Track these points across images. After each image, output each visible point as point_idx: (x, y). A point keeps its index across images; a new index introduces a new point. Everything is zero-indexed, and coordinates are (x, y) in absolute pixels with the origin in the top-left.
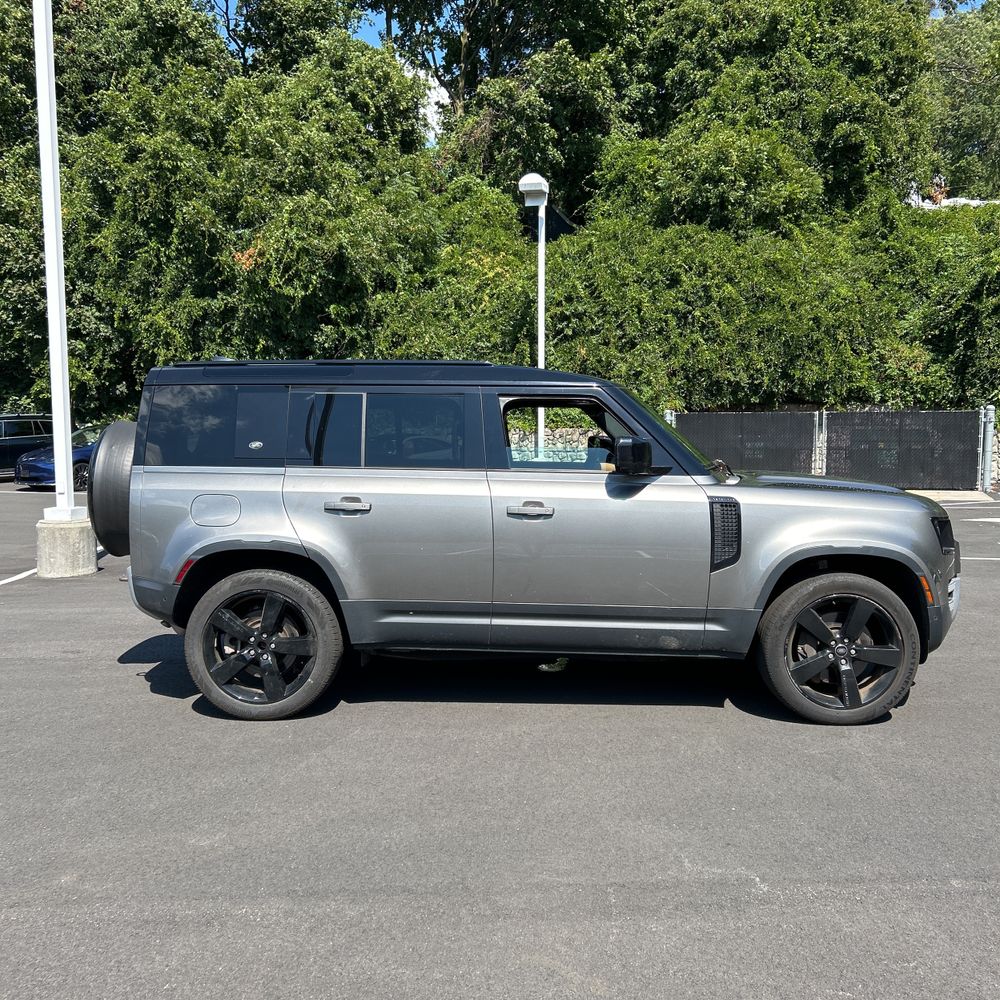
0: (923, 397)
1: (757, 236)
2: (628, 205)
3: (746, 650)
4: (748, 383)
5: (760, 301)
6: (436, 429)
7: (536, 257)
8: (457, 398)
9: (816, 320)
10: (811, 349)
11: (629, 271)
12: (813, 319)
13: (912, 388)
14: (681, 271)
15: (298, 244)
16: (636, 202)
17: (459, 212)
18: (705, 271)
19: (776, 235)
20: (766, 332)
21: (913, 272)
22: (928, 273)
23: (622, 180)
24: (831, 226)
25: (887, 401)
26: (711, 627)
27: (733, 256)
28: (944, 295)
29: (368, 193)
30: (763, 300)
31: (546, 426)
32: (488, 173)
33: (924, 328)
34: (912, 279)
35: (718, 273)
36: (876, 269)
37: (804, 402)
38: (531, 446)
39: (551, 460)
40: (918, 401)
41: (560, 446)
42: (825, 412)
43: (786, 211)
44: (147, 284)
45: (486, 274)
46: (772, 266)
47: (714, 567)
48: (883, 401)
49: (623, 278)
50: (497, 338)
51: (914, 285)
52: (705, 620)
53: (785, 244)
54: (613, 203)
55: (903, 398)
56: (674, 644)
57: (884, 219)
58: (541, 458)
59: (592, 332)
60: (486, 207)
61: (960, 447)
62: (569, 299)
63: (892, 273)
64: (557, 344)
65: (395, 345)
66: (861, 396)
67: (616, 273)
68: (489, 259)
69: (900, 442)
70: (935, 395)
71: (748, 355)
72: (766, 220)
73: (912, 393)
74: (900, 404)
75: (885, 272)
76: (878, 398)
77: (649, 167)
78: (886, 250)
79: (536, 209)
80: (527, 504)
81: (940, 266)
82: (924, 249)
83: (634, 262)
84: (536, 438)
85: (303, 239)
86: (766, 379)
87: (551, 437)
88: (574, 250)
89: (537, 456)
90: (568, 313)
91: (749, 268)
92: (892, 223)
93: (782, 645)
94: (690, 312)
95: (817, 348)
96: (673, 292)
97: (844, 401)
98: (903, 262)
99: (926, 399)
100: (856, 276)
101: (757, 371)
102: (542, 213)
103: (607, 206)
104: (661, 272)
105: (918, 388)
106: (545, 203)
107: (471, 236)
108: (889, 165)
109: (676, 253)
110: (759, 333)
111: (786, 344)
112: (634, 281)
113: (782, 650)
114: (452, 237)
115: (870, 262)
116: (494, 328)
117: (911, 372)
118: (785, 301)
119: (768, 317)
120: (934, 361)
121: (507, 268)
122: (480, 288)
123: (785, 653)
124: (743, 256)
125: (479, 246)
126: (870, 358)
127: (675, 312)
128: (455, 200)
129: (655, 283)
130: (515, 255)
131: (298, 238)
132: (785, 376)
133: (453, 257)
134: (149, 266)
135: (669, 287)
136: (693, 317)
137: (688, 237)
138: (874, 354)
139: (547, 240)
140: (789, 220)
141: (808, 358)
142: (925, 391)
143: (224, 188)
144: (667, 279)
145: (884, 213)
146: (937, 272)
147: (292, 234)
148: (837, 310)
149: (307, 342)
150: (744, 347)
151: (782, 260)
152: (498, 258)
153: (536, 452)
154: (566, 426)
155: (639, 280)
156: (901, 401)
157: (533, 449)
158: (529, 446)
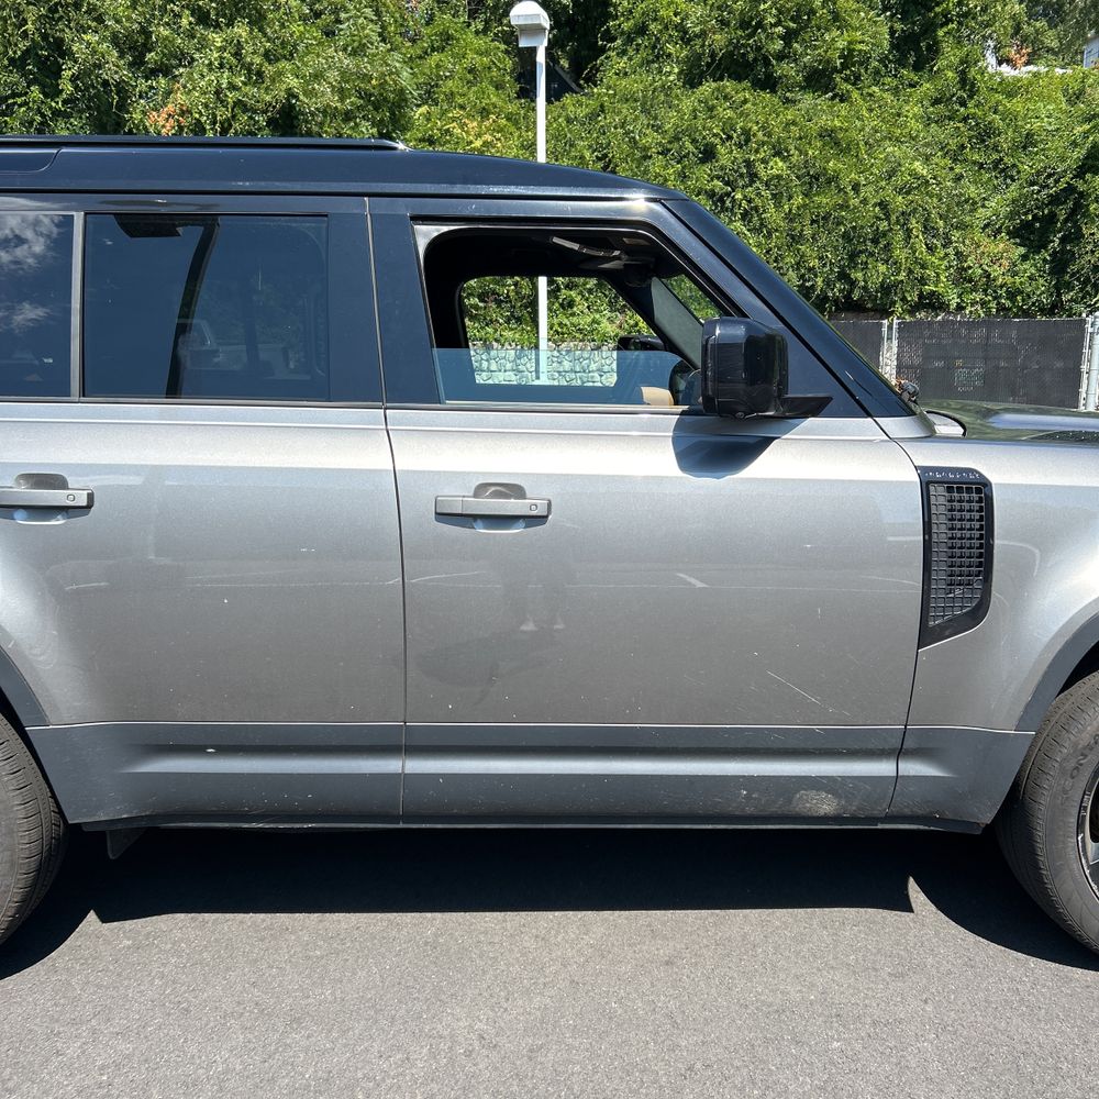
0: (1008, 304)
1: (807, 100)
2: (649, 62)
3: (987, 818)
4: (798, 286)
5: (815, 180)
7: (535, 123)
8: (308, 224)
9: (883, 205)
10: (875, 241)
11: (651, 139)
12: (880, 204)
13: (995, 292)
14: (718, 141)
15: (231, 96)
16: (658, 59)
17: (438, 66)
18: (748, 141)
19: (833, 98)
20: (822, 220)
21: (996, 148)
22: (1014, 148)
23: (642, 30)
24: (896, 91)
25: (964, 308)
26: (913, 768)
27: (781, 123)
28: (1039, 173)
29: (318, 34)
30: (817, 180)
31: (549, 340)
32: (475, 19)
33: (1011, 216)
34: (995, 156)
35: (763, 144)
36: (953, 144)
37: (865, 310)
38: (531, 365)
39: (556, 383)
40: (1001, 308)
41: (567, 365)
42: (895, 321)
43: (845, 66)
45: (471, 142)
46: (829, 136)
47: (926, 635)
48: (960, 308)
49: (645, 149)
51: (997, 163)
52: (899, 753)
53: (843, 109)
54: (630, 59)
55: (984, 304)
56: (826, 805)
57: (964, 80)
58: (544, 381)
60: (472, 58)
61: (1059, 364)
63: (971, 149)
66: (933, 303)
67: (635, 142)
68: (475, 124)
69: (986, 359)
70: (1023, 300)
71: (798, 250)
72: (818, 80)
73: (995, 298)
74: (981, 312)
75: (963, 147)
76: (953, 305)
77: (676, 14)
78: (965, 119)
79: (533, 50)
80: (481, 490)
81: (1028, 141)
82: (1011, 118)
83: (657, 129)
84: (537, 356)
86: (819, 281)
87: (556, 353)
88: (582, 112)
89: (538, 378)
91: (801, 138)
92: (973, 85)
93: (1075, 812)
94: (728, 194)
95: (883, 243)
96: (707, 168)
97: (913, 310)
98: (985, 135)
99: (1012, 305)
100: (929, 151)
101: (810, 270)
102: (541, 58)
103: (622, 63)
104: (694, 141)
105: (1002, 292)
106: (545, 43)
107: (452, 94)
108: (965, 15)
109: (711, 117)
110: (813, 222)
111: (846, 236)
112: (658, 153)
113: (1073, 820)
114: (429, 97)
115: (944, 133)
117: (996, 271)
118: (845, 182)
119: (825, 200)
120: (1024, 258)
121: (498, 136)
123: (1080, 828)
124: (794, 123)
125: (462, 107)
126: (947, 255)
127: (711, 194)
128: (433, 50)
129: (685, 156)
130: (508, 119)
132: (843, 276)
133: (428, 120)
134: (31, 123)
135: (703, 161)
136: (734, 200)
137: (726, 98)
138: (950, 250)
139: (549, 101)
140: (846, 80)
141: (872, 254)
142: (1011, 296)
143: (129, 19)
144: (700, 152)
145: (963, 72)
146: (1025, 148)
148: (908, 193)
150: (796, 239)
151: (841, 129)
152: (487, 123)
154: (574, 339)
155: (664, 152)
156: (982, 308)
157: (533, 369)
158: (528, 365)
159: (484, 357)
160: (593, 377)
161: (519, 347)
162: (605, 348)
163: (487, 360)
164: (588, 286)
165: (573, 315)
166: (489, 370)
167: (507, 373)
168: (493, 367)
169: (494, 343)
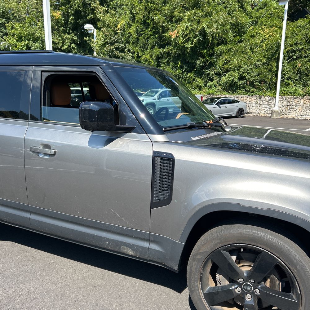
6: (237, 95)
15: (190, 28)
31: (280, 95)
38: (273, 103)
44: (144, 45)
45: (266, 36)
50: (264, 60)
59: (305, 57)
62: (296, 44)
64: (289, 62)
65: (226, 64)
68: (268, 30)
84: (275, 100)
85: (192, 26)
90: (295, 49)
102: (286, 8)
113: (197, 277)
116: (264, 56)
121: (275, 33)
122: (262, 41)
130: (278, 28)
131: (190, 26)
133: (253, 30)
147: (189, 25)
149: (195, 64)
152: (272, 29)
153: (275, 105)
154: (288, 95)
157: (274, 104)
158: (272, 103)
159: (259, 100)
160: (293, 107)
161: (270, 97)
162: (298, 98)
163: (260, 101)
164: (296, 79)
165: (289, 88)
166: (260, 104)
167: (266, 105)
168: (261, 103)
169: (262, 96)
